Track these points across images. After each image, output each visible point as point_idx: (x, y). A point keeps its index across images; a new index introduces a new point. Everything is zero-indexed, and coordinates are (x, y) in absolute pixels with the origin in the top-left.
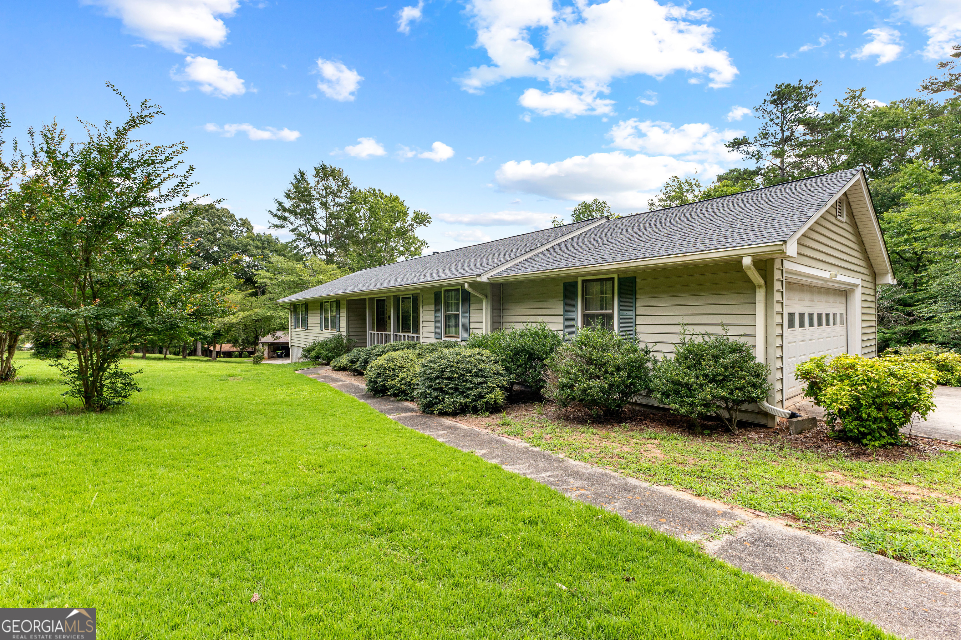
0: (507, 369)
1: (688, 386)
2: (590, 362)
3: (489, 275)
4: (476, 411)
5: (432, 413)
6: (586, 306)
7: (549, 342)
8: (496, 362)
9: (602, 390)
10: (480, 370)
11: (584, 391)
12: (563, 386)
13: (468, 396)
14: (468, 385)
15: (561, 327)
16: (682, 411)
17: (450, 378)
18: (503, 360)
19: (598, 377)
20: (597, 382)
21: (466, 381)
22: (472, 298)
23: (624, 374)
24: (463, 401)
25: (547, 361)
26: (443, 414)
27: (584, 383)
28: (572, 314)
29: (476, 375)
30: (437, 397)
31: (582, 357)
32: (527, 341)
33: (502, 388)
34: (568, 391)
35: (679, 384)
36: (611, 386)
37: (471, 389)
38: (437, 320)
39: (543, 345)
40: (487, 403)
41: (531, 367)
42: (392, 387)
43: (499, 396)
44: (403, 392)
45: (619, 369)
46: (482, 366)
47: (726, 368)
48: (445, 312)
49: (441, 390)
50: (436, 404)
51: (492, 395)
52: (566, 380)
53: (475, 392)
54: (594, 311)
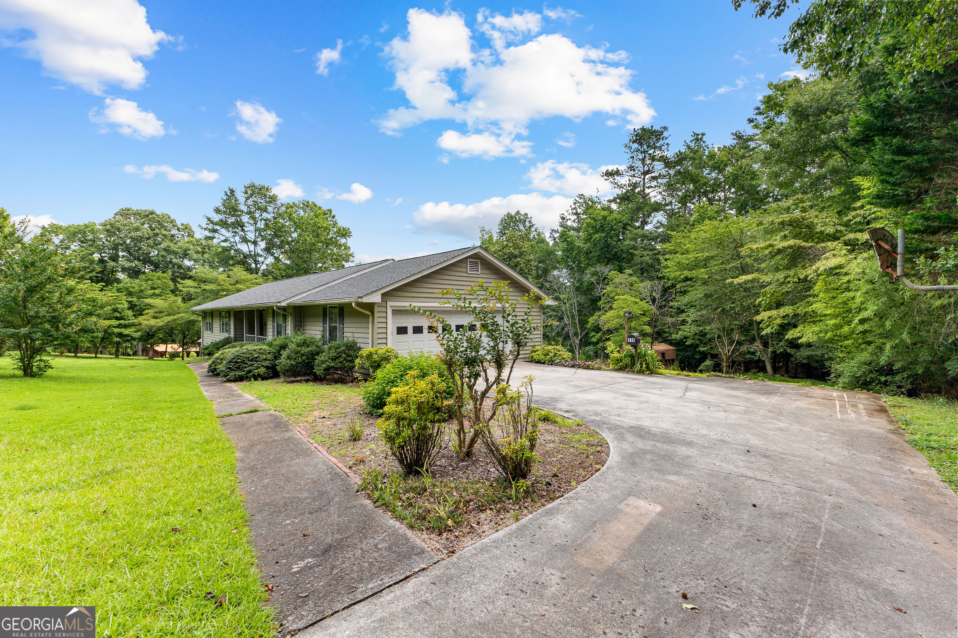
3: (287, 302)
4: (245, 379)
6: (330, 321)
48: (277, 323)
54: (333, 325)
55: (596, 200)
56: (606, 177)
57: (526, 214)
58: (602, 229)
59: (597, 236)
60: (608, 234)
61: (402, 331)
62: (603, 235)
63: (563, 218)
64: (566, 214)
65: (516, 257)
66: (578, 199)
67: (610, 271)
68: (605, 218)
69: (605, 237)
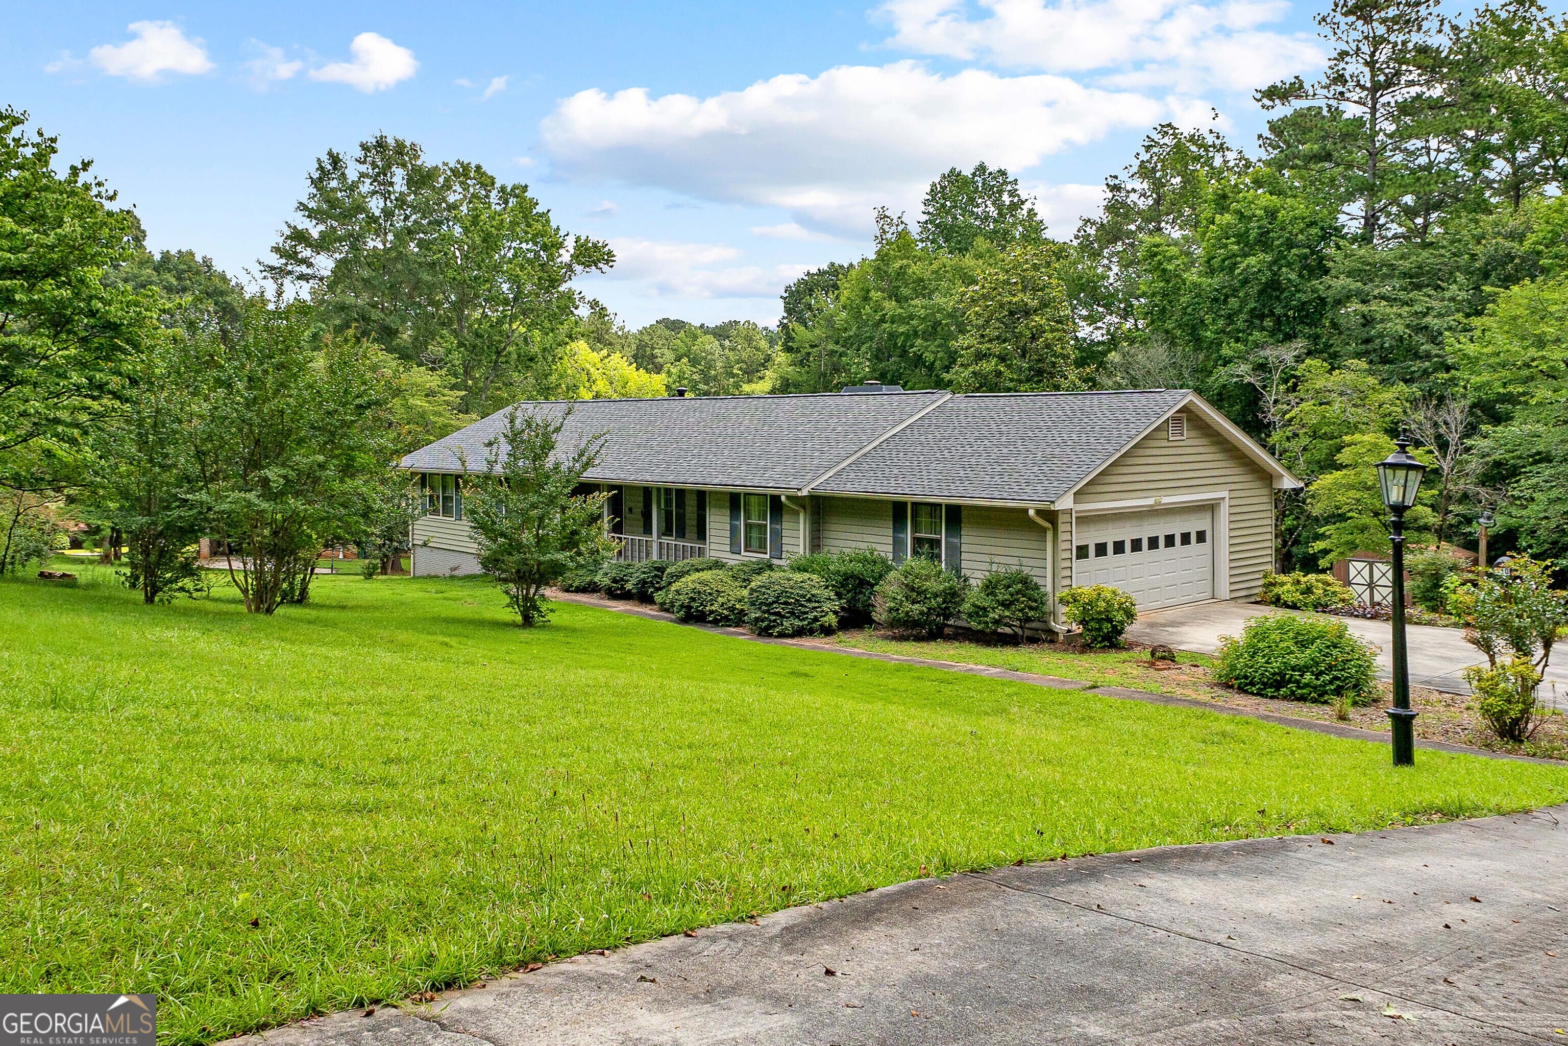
0: (837, 594)
1: (984, 609)
2: (913, 589)
3: (809, 488)
4: (811, 632)
5: (771, 635)
6: (915, 529)
7: (878, 568)
8: (827, 587)
9: (922, 613)
10: (813, 595)
11: (907, 613)
12: (891, 610)
13: (804, 619)
14: (803, 609)
15: (890, 548)
16: (979, 627)
17: (786, 603)
18: (833, 586)
19: (919, 602)
20: (916, 606)
21: (802, 605)
22: (784, 508)
23: (940, 600)
24: (800, 624)
25: (876, 588)
26: (782, 635)
27: (907, 606)
28: (902, 536)
29: (809, 600)
30: (775, 621)
31: (907, 585)
32: (857, 567)
33: (835, 613)
34: (895, 614)
35: (979, 607)
36: (929, 609)
37: (807, 613)
38: (734, 531)
39: (873, 571)
40: (822, 626)
41: (861, 592)
42: (712, 612)
43: (831, 619)
44: (727, 616)
45: (936, 596)
46: (814, 592)
47: (1012, 595)
48: (745, 520)
49: (778, 614)
50: (774, 626)
51: (826, 619)
52: (892, 605)
53: (811, 616)
54: (923, 535)
55: (1210, 140)
56: (1266, 101)
57: (1003, 173)
58: (1264, 242)
59: (1252, 260)
60: (1281, 256)
61: (1082, 552)
62: (1269, 258)
63: (1115, 188)
64: (1123, 176)
65: (1027, 313)
66: (1156, 137)
67: (1299, 359)
68: (1272, 214)
69: (1275, 262)
